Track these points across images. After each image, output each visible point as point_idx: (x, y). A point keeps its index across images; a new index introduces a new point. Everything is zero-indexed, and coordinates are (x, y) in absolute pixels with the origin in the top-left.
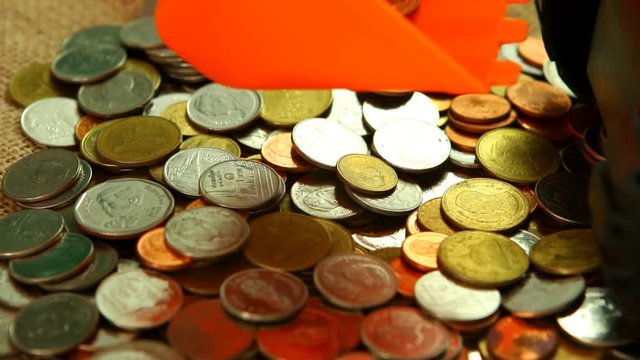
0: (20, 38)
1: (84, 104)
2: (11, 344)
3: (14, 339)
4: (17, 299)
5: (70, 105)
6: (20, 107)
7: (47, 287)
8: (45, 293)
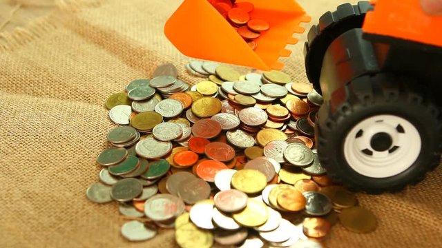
0: (108, 84)
1: (134, 108)
2: (111, 198)
3: (112, 195)
4: (112, 181)
5: (129, 108)
6: (109, 109)
7: (123, 176)
8: (123, 178)
